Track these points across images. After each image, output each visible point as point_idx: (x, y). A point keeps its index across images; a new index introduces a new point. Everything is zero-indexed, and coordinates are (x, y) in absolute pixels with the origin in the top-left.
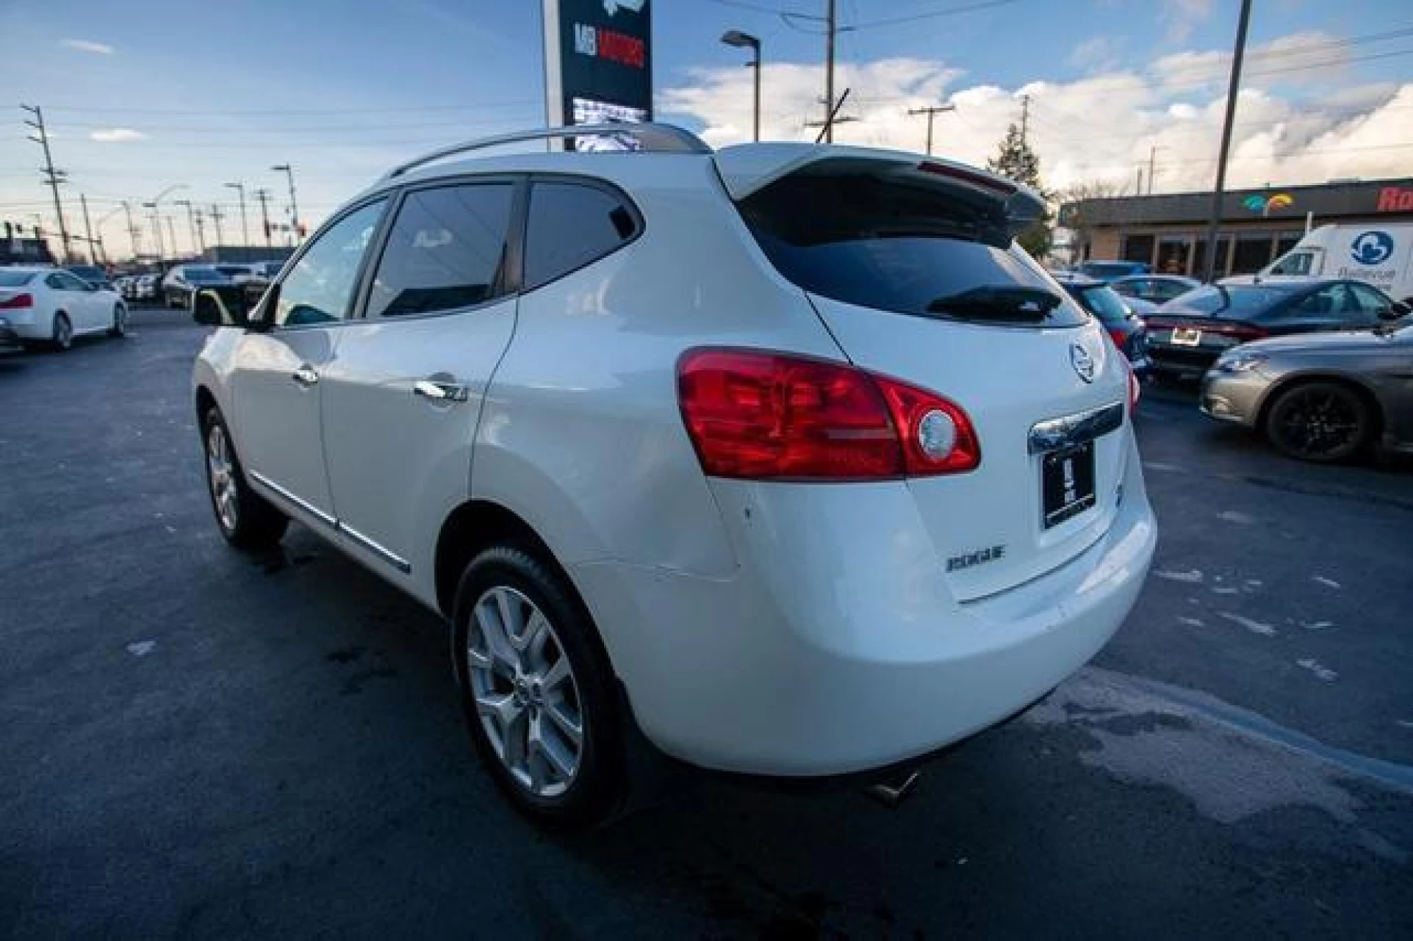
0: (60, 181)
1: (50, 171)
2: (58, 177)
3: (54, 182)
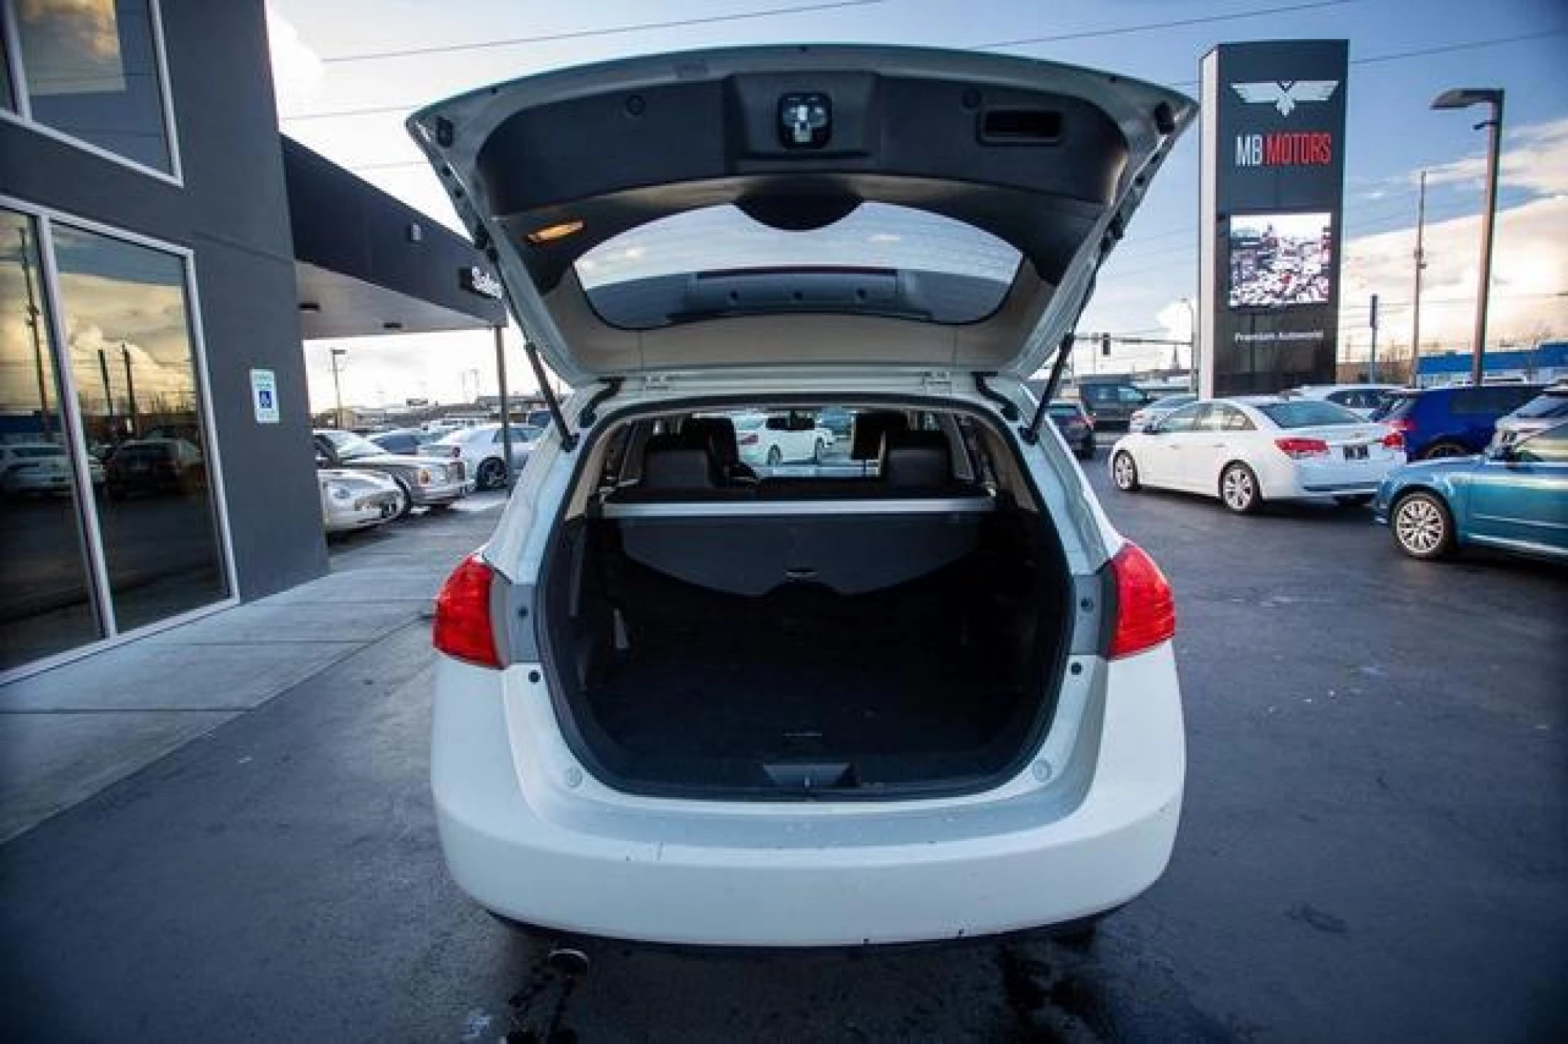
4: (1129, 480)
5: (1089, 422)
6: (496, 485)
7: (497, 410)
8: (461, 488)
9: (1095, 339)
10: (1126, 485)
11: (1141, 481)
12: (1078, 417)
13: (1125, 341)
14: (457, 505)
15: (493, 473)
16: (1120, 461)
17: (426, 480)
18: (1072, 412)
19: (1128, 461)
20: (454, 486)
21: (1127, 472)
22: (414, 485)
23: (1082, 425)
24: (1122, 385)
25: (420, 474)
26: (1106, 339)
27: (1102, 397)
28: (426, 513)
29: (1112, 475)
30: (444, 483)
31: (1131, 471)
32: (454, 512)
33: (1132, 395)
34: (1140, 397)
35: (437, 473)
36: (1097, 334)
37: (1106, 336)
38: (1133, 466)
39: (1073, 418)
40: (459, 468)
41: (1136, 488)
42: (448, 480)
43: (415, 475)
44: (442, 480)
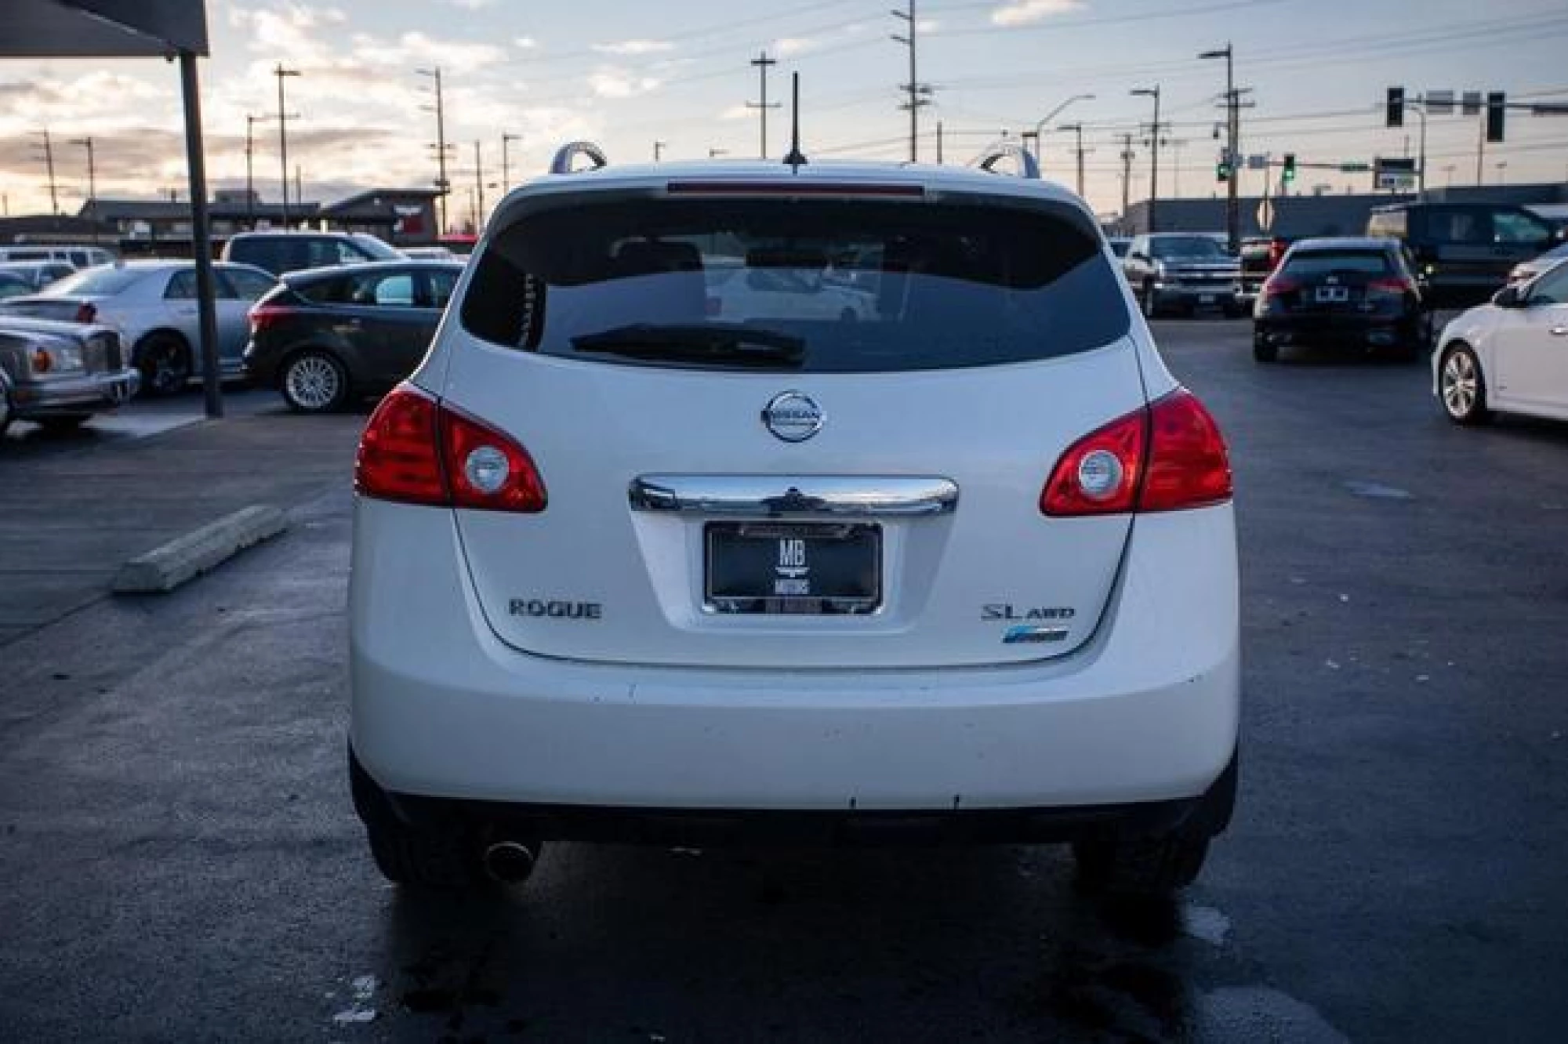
0: (923, 102)
1: (912, 89)
2: (920, 96)
3: (913, 106)
4: (1468, 400)
5: (1414, 285)
6: (172, 388)
7: (183, 231)
8: (113, 385)
9: (1471, 104)
10: (1461, 410)
11: (1492, 403)
12: (1390, 275)
13: (1540, 109)
14: (102, 422)
15: (165, 361)
16: (1452, 363)
17: (44, 364)
18: (1377, 265)
19: (1467, 363)
20: (100, 379)
21: (1465, 385)
22: (19, 377)
23: (1395, 291)
24: (1507, 209)
25: (32, 353)
26: (1496, 104)
27: (1455, 234)
28: (30, 436)
29: (1435, 390)
30: (82, 373)
31: (1472, 383)
32: (93, 435)
33: (1526, 231)
34: (1541, 234)
35: (65, 352)
36: (1477, 95)
37: (1497, 98)
38: (1477, 372)
39: (1371, 277)
40: (108, 342)
41: (1482, 417)
42: (89, 368)
43: (22, 356)
44: (75, 369)
